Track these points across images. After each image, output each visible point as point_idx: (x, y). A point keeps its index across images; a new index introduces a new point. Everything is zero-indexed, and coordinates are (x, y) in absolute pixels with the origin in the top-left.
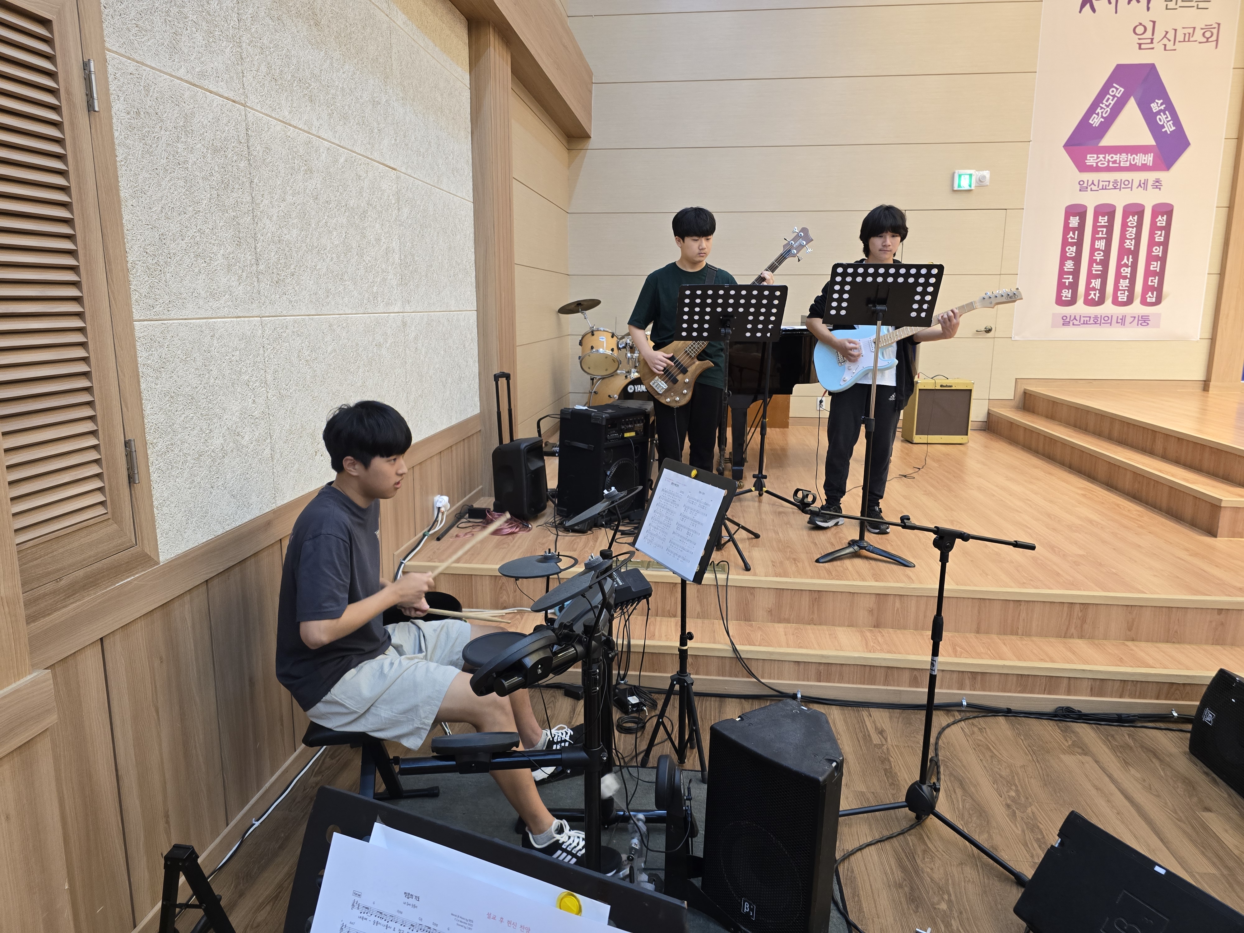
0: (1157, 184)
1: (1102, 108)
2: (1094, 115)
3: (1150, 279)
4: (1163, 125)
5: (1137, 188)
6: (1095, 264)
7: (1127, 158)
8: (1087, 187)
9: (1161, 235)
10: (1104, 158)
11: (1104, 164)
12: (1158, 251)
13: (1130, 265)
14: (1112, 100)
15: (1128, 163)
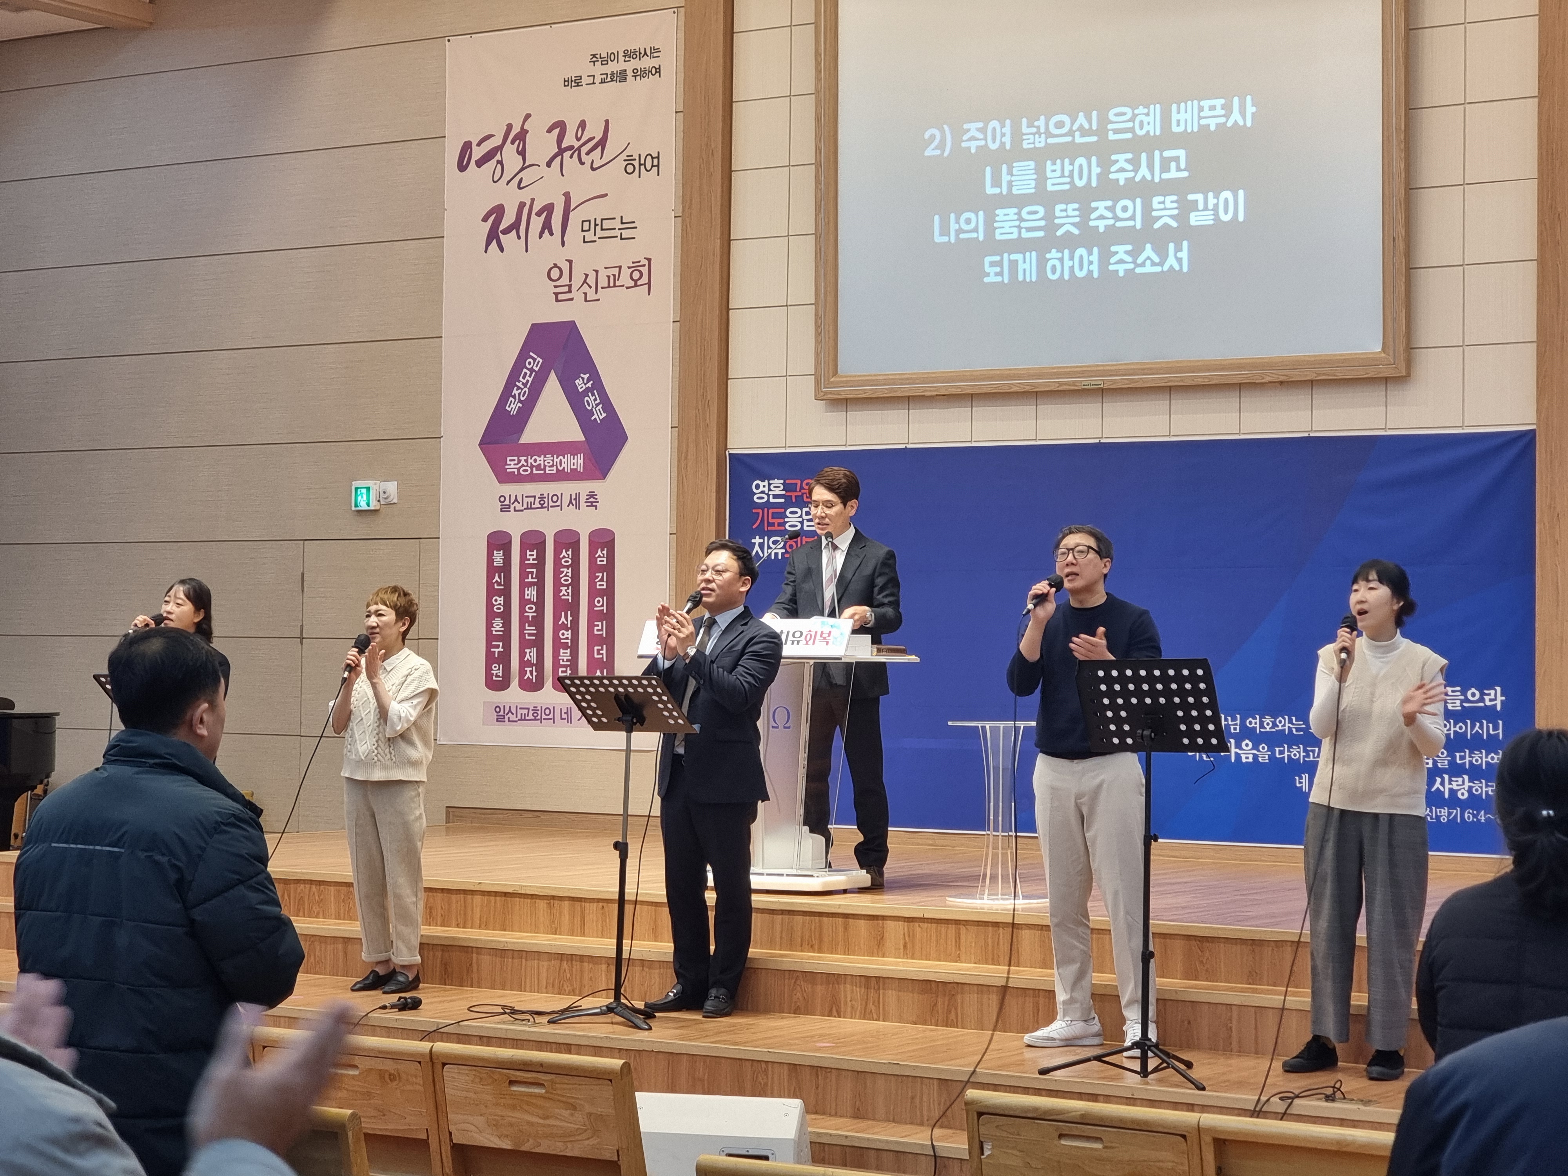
0: (592, 500)
1: (519, 388)
2: (511, 399)
3: (596, 648)
4: (592, 409)
5: (568, 506)
6: (527, 625)
7: (553, 460)
8: (509, 506)
9: (602, 580)
10: (526, 461)
11: (526, 471)
12: (601, 604)
13: (569, 626)
14: (530, 376)
15: (555, 468)
